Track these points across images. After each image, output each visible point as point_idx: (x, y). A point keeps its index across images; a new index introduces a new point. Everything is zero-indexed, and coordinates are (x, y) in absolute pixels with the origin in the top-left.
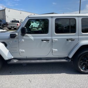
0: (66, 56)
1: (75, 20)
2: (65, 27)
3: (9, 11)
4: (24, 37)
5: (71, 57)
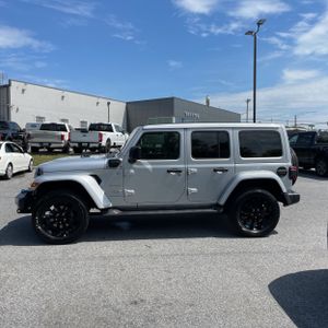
0: (215, 202)
1: (227, 134)
2: (213, 147)
3: (23, 91)
4: (135, 166)
5: (222, 202)
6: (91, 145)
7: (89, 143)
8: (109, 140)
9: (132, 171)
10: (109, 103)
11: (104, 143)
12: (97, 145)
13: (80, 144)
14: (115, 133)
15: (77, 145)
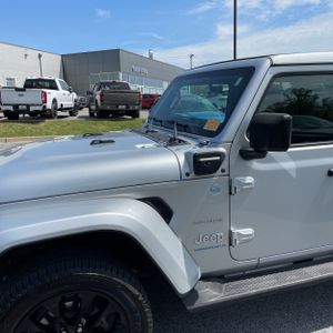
6: (32, 109)
7: (28, 106)
8: (55, 101)
9: (249, 180)
10: (40, 56)
11: (49, 105)
12: (40, 108)
13: (16, 106)
14: (61, 91)
15: (11, 108)
